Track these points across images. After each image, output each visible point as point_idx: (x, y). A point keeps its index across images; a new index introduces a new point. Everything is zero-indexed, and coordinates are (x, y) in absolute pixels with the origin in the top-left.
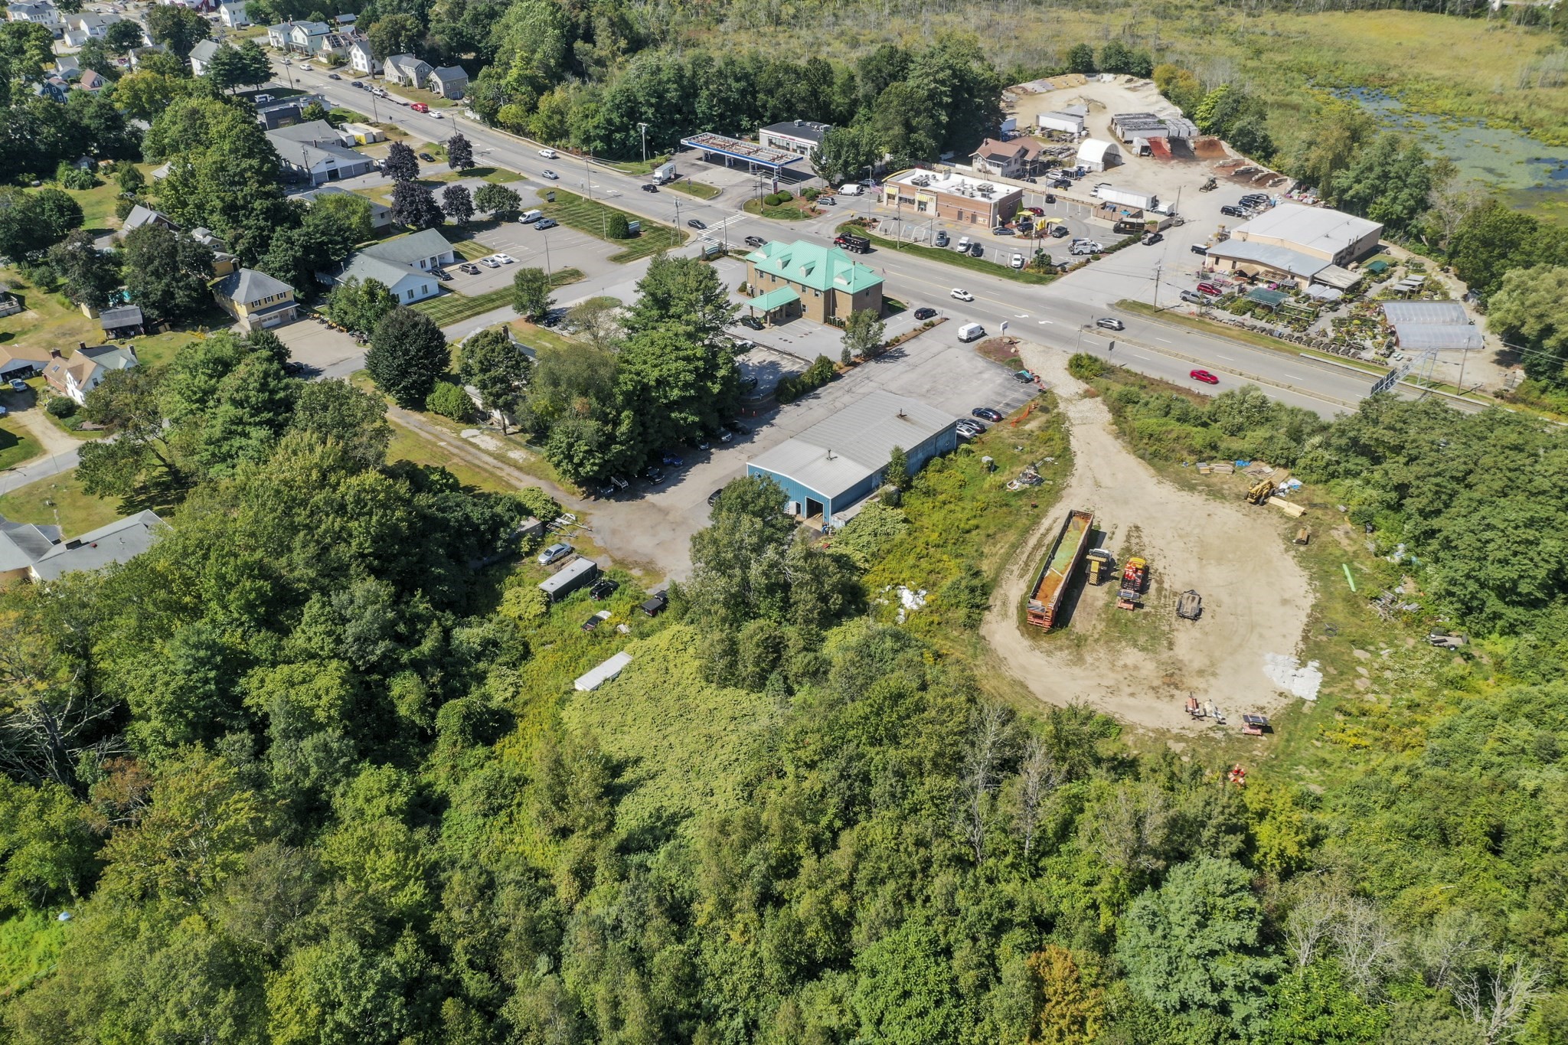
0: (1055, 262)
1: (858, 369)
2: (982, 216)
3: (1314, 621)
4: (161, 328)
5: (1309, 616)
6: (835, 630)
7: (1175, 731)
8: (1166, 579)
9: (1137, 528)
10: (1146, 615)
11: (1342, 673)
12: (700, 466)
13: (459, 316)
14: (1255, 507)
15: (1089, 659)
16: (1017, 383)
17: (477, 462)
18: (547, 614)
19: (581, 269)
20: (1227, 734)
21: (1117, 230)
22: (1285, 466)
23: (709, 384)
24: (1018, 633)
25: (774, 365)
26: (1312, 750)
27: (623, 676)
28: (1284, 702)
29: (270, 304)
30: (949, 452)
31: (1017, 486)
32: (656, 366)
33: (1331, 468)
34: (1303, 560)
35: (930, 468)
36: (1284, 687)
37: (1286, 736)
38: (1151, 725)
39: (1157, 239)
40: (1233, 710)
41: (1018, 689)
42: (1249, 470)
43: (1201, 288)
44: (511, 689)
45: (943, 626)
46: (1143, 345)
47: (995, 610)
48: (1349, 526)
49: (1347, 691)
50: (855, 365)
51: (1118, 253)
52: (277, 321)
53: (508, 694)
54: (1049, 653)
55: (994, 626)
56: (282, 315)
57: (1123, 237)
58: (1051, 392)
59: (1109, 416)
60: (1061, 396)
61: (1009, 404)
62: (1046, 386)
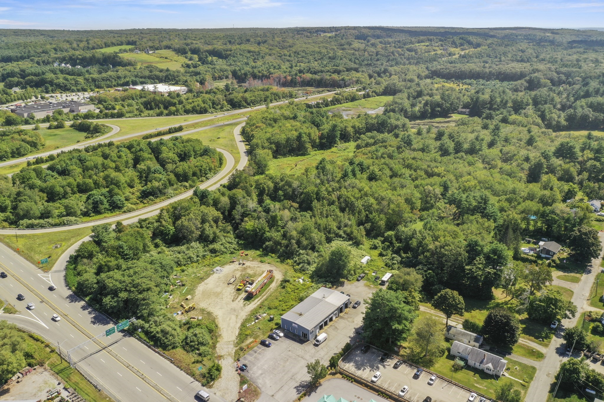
9: (233, 301)
24: (276, 276)
58: (235, 361)
59: (218, 345)
60: (232, 357)
61: (255, 352)
62: (236, 364)
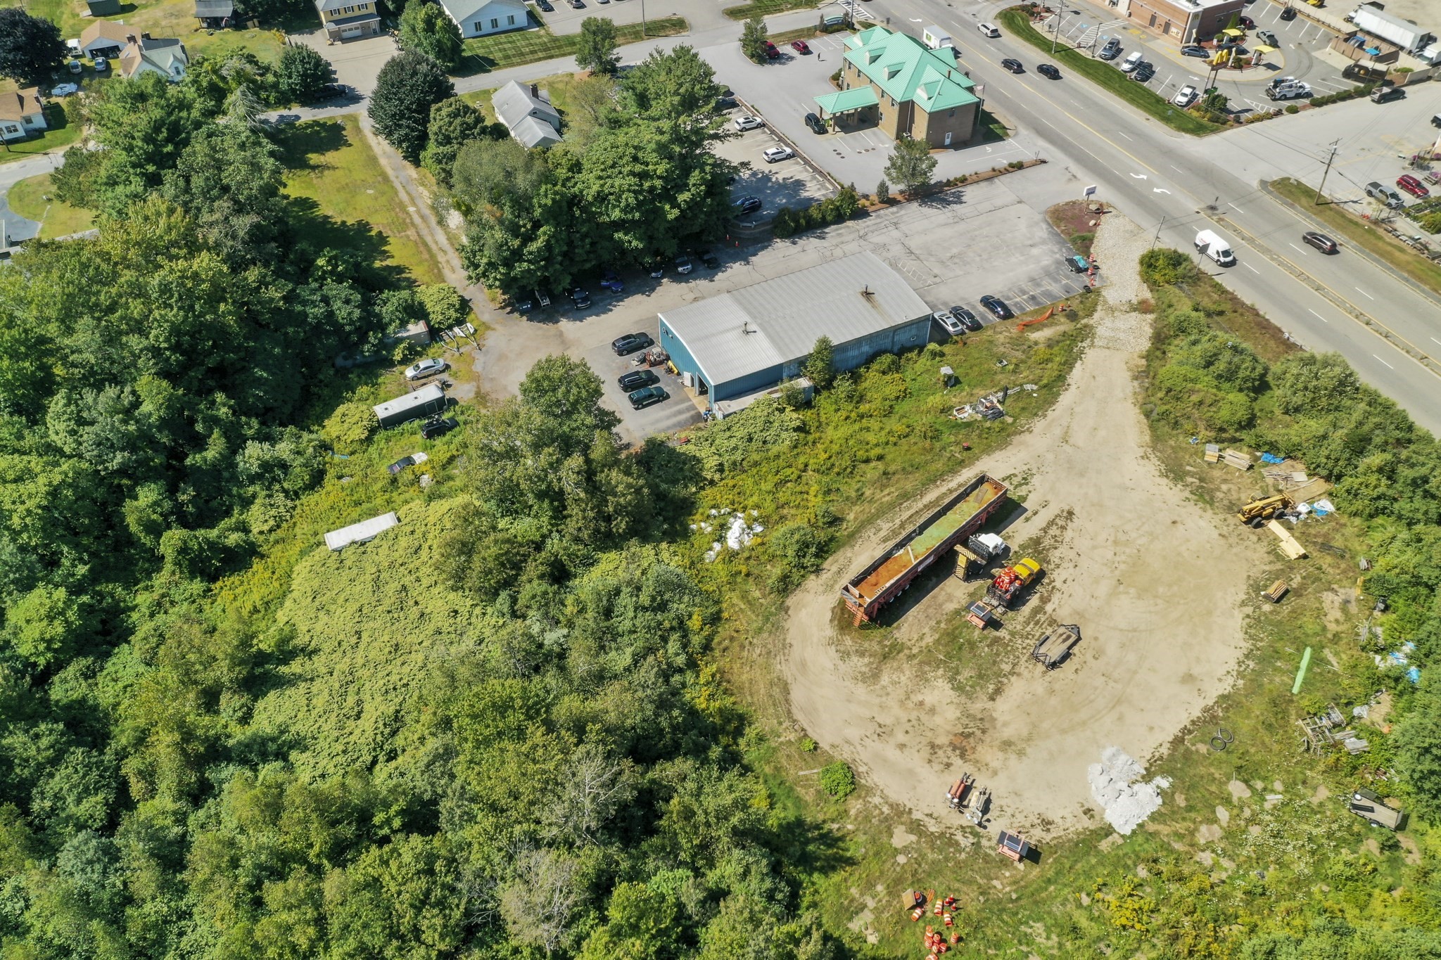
0: (1233, 105)
1: (894, 209)
2: (1177, 26)
3: (1209, 718)
4: (249, 24)
5: (1206, 710)
6: (613, 555)
7: (916, 815)
8: (1056, 598)
9: (1071, 513)
10: (996, 640)
11: (1190, 808)
12: (639, 297)
13: (531, 57)
14: (1244, 527)
15: (885, 679)
16: (1067, 268)
17: (429, 239)
18: (369, 440)
19: (689, 19)
20: (977, 845)
21: (1348, 73)
22: (1328, 479)
23: (667, 207)
24: (829, 615)
25: (799, 184)
26: (1070, 907)
27: (376, 541)
28: (1087, 823)
29: (350, 14)
30: (910, 350)
31: (967, 414)
32: (600, 178)
33: (1381, 503)
34: (1255, 623)
35: (875, 366)
36: (1097, 800)
37: (1051, 874)
38: (894, 796)
39: (1397, 94)
40: (1009, 811)
41: (776, 691)
42: (1275, 470)
43: (1405, 183)
44: (272, 522)
45: (751, 580)
46: (1266, 251)
47: (825, 576)
48: (1356, 592)
49: (1180, 837)
50: (892, 202)
51: (1331, 107)
52: (358, 32)
53: (266, 528)
54: (845, 655)
55: (808, 597)
56: (363, 27)
57: (1351, 85)
58: (1098, 292)
59: (1145, 345)
60: (1105, 302)
61: (1033, 298)
62: (1097, 284)
